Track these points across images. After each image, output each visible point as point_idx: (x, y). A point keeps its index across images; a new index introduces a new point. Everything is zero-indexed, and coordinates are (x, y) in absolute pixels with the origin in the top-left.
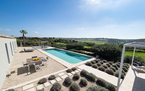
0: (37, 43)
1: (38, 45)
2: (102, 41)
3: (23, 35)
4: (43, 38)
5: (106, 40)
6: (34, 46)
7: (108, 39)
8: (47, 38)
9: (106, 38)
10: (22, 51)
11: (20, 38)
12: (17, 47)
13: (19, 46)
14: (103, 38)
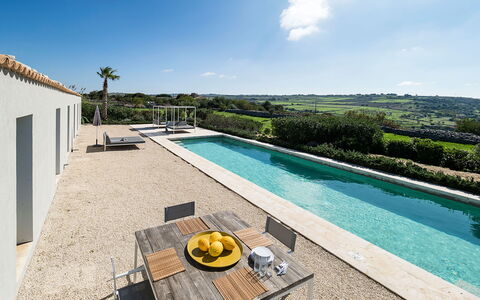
0: (144, 113)
1: (149, 120)
2: (388, 106)
3: (105, 85)
4: (158, 96)
5: (407, 101)
6: (136, 121)
7: (416, 98)
8: (169, 96)
9: (407, 96)
10: (97, 146)
11: (92, 96)
12: (80, 125)
13: (86, 122)
14: (391, 96)
